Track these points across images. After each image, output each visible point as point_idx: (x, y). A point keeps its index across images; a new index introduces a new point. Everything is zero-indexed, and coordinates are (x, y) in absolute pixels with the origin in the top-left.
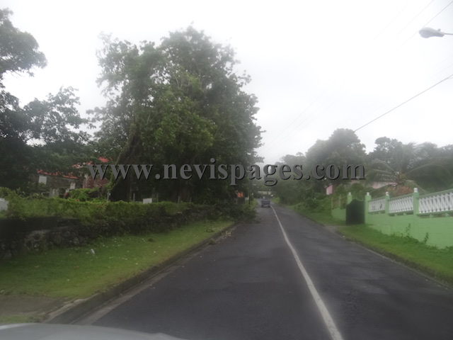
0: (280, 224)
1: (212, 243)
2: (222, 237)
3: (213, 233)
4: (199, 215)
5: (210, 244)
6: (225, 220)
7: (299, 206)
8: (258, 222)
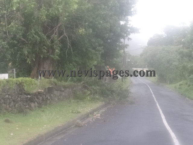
1: (78, 126)
2: (90, 119)
3: (79, 115)
5: (76, 126)
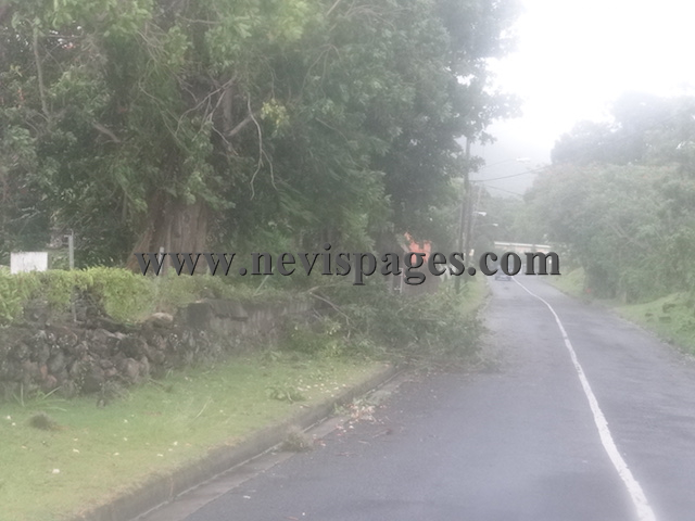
0: (582, 377)
1: (292, 446)
2: (336, 424)
3: (300, 407)
4: (244, 330)
5: (287, 448)
6: (351, 353)
7: (666, 308)
8: (490, 369)
